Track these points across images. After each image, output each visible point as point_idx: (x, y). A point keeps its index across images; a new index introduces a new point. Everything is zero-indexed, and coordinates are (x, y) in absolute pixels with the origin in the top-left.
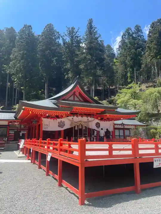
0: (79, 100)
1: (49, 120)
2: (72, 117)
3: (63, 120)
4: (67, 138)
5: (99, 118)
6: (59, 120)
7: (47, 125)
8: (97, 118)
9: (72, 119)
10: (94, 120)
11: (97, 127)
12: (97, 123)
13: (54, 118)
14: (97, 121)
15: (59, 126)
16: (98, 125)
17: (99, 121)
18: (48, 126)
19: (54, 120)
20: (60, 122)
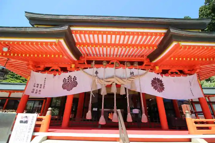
1: (46, 75)
2: (95, 69)
3: (73, 74)
4: (48, 113)
5: (157, 68)
6: (65, 75)
7: (41, 85)
8: (152, 70)
9: (97, 73)
10: (146, 73)
11: (155, 88)
12: (155, 79)
13: (57, 71)
14: (153, 75)
15: (64, 87)
16: (157, 84)
17: (159, 77)
18: (42, 87)
19: (55, 75)
20: (67, 79)
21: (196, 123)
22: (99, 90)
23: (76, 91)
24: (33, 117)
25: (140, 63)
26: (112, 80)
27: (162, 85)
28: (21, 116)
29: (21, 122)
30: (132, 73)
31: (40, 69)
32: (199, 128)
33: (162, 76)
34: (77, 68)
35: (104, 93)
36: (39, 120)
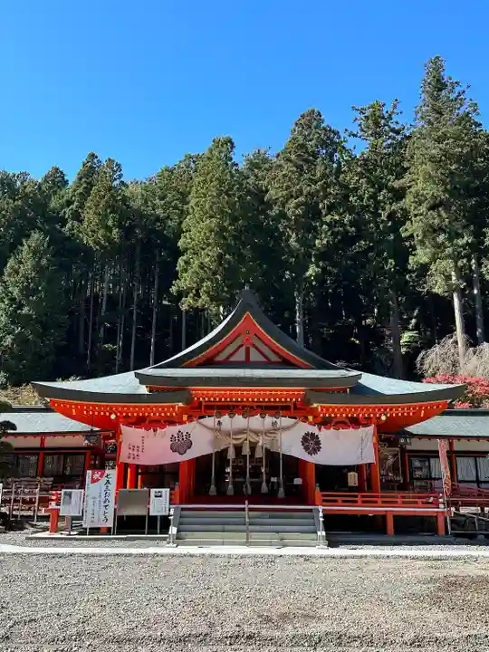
0: (263, 359)
1: (142, 431)
2: (217, 418)
3: (184, 428)
5: (311, 418)
6: (172, 430)
7: (138, 447)
8: (305, 420)
9: (219, 423)
10: (296, 423)
12: (307, 434)
14: (305, 428)
15: (173, 449)
16: (311, 443)
17: (314, 429)
18: (140, 449)
19: (155, 431)
20: (176, 436)
21: (324, 496)
22: (226, 451)
23: (191, 454)
24: (166, 492)
25: (286, 408)
26: (244, 436)
27: (318, 443)
28: (153, 491)
29: (156, 496)
30: (274, 424)
31: (133, 421)
32: (324, 501)
33: (320, 429)
34: (190, 419)
35: (231, 455)
36: (171, 494)
